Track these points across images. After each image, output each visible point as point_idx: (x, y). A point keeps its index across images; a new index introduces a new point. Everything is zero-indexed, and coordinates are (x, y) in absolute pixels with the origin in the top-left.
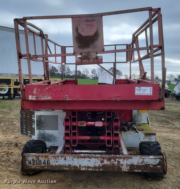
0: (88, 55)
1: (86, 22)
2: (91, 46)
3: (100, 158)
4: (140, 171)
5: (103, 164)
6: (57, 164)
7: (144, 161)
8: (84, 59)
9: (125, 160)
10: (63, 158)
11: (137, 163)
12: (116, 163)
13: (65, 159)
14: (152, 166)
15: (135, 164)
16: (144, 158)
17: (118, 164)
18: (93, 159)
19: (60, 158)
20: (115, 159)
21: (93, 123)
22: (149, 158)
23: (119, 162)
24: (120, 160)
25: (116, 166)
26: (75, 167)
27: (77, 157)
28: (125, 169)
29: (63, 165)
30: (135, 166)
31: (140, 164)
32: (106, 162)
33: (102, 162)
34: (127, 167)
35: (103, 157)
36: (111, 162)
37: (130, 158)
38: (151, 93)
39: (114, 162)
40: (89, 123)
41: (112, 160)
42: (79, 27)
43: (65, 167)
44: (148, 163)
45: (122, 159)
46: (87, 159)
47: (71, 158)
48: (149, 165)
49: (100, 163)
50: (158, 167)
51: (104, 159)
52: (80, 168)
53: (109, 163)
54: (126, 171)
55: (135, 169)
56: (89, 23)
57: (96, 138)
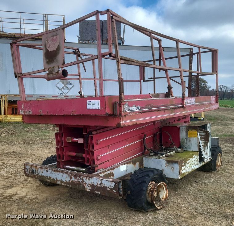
0: (53, 70)
1: (52, 38)
2: (55, 61)
3: (69, 174)
4: (99, 193)
5: (72, 180)
6: (43, 175)
7: (102, 183)
8: (50, 74)
9: (87, 179)
10: (46, 170)
11: (97, 184)
12: (81, 181)
13: (47, 171)
14: (109, 190)
15: (95, 185)
16: (102, 180)
17: (83, 183)
18: (65, 174)
19: (44, 169)
20: (80, 177)
21: (77, 139)
22: (107, 180)
23: (83, 180)
24: (83, 178)
25: (81, 184)
26: (54, 179)
27: (55, 170)
28: (88, 188)
29: (46, 176)
30: (95, 186)
31: (99, 186)
32: (74, 179)
33: (71, 178)
34: (89, 186)
35: (71, 174)
36: (77, 179)
37: (90, 177)
38: (99, 106)
39: (79, 180)
40: (75, 139)
41: (78, 178)
42: (47, 43)
43: (47, 178)
44: (106, 186)
45: (85, 178)
46: (61, 174)
47: (51, 171)
48: (106, 187)
49: (70, 179)
50: (114, 191)
51: (72, 176)
52: (57, 182)
53: (75, 180)
54: (89, 191)
55: (96, 190)
56: (54, 38)
57: (80, 155)
